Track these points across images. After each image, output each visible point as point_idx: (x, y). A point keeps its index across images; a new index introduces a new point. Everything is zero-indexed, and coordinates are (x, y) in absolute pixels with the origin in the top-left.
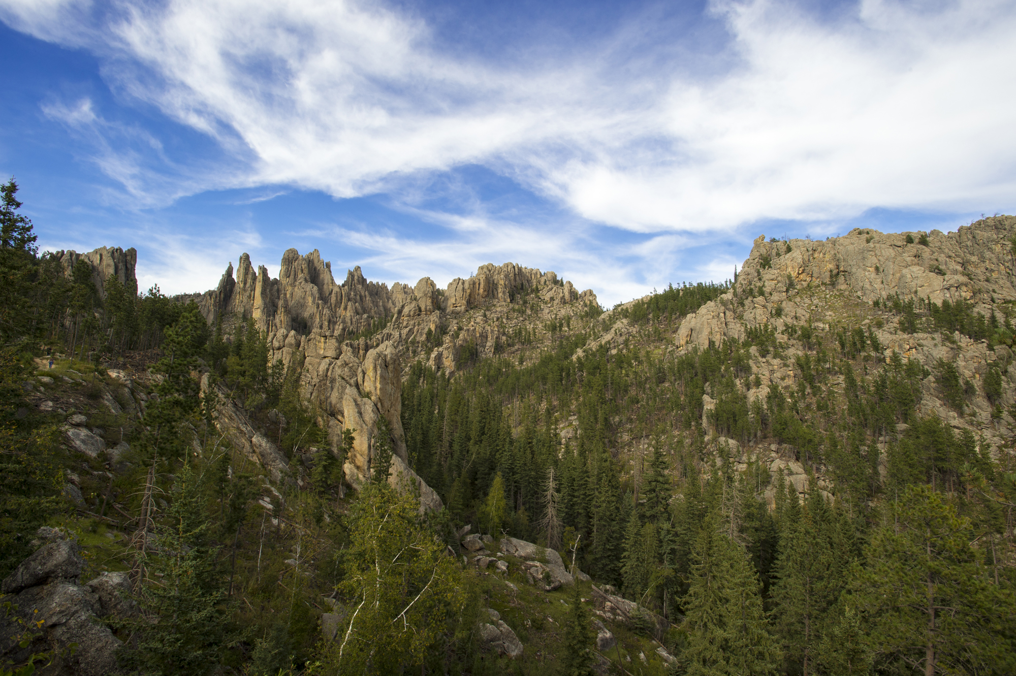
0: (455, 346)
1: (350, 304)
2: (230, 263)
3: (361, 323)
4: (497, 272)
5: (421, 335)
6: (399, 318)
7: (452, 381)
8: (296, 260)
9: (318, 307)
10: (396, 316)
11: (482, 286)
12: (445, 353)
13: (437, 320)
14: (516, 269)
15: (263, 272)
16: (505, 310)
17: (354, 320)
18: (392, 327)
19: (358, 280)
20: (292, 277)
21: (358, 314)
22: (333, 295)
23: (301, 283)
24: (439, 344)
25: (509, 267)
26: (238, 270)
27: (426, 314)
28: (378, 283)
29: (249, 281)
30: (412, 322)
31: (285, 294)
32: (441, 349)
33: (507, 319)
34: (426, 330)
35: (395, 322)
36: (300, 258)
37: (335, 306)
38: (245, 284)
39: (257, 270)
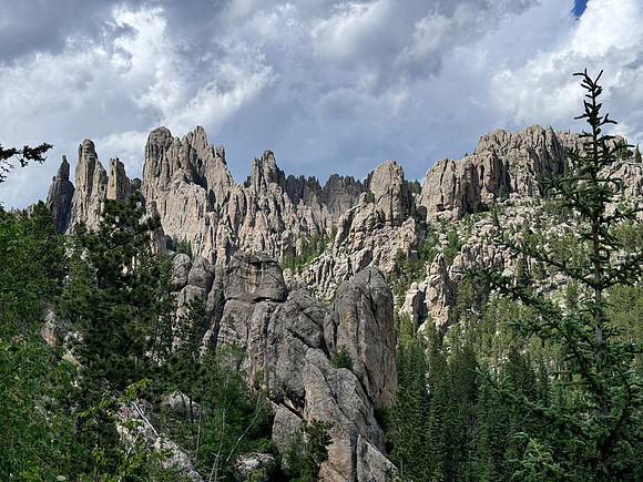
0: (446, 278)
1: (259, 214)
2: (64, 157)
3: (279, 247)
4: (513, 144)
5: (386, 260)
6: (344, 235)
7: (446, 339)
8: (167, 148)
9: (208, 224)
10: (340, 231)
11: (487, 171)
12: (431, 294)
13: (411, 234)
14: (548, 135)
15: (117, 169)
16: (532, 211)
17: (267, 242)
18: (335, 250)
19: (270, 174)
20: (163, 175)
21: (273, 231)
22: (231, 201)
23: (178, 184)
24: (417, 275)
25: (535, 134)
26: (77, 169)
27: (392, 226)
28: (302, 177)
29: (95, 185)
30: (368, 240)
31: (154, 204)
32: (422, 285)
33: (537, 227)
34: (394, 252)
35: (339, 242)
36: (175, 142)
37: (236, 219)
38: (90, 191)
39: (108, 168)
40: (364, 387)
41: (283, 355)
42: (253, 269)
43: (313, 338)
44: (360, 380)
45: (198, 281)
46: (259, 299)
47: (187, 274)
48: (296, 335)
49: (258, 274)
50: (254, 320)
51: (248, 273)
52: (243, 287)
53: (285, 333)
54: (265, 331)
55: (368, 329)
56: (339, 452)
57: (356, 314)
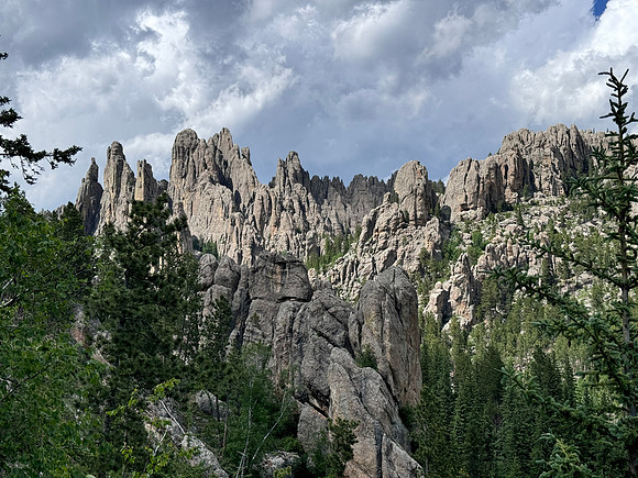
0: (471, 278)
1: (284, 214)
2: (93, 159)
3: (304, 246)
4: (537, 144)
5: (410, 260)
6: (368, 235)
7: (471, 339)
8: (193, 150)
9: (233, 224)
10: (364, 231)
11: (511, 170)
12: (455, 293)
13: (435, 234)
14: (573, 134)
15: (145, 171)
16: (557, 210)
17: (291, 242)
18: (359, 249)
19: (295, 175)
20: (190, 176)
21: (298, 231)
22: (256, 202)
23: (204, 185)
24: (441, 275)
25: (560, 133)
26: (106, 171)
27: (416, 226)
28: (327, 178)
29: (124, 186)
30: (392, 240)
31: (181, 205)
32: (446, 285)
33: (562, 226)
34: (418, 252)
35: (364, 242)
36: (201, 144)
37: (261, 219)
38: (118, 192)
39: (136, 170)
40: (389, 386)
41: (309, 354)
42: (278, 269)
43: (337, 338)
44: (385, 379)
45: (224, 281)
46: (285, 299)
47: (213, 274)
48: (320, 334)
49: (283, 274)
50: (279, 319)
51: (273, 273)
52: (268, 287)
53: (310, 332)
54: (291, 331)
55: (392, 328)
56: (364, 451)
57: (380, 313)
